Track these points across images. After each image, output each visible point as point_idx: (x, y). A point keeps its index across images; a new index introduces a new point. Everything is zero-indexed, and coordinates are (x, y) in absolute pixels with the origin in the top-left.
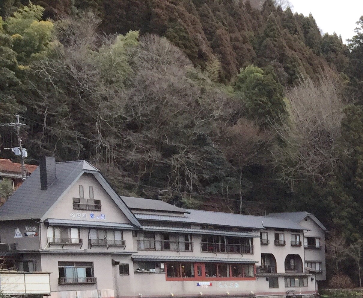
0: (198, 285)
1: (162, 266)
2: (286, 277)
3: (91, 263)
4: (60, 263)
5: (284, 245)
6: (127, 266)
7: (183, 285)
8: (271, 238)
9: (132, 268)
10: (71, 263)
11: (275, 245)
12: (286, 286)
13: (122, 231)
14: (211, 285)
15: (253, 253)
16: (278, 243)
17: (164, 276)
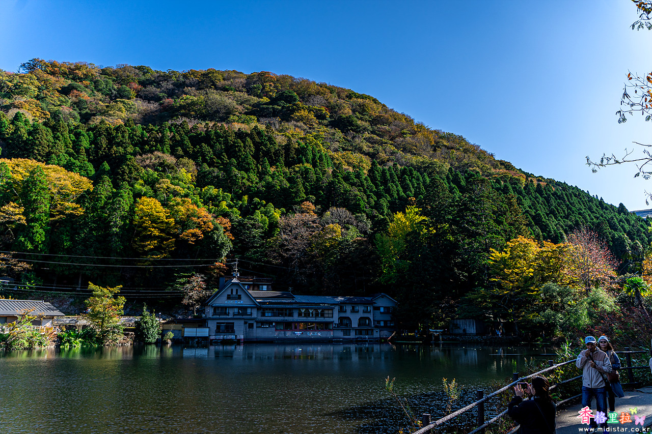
0: (294, 333)
1: (274, 324)
2: (356, 330)
3: (233, 323)
4: (217, 323)
5: (358, 312)
6: (253, 324)
7: (285, 334)
8: (349, 308)
9: (255, 325)
10: (223, 323)
11: (351, 312)
12: (356, 334)
13: (252, 308)
14: (302, 333)
15: (332, 317)
16: (353, 311)
17: (274, 328)
